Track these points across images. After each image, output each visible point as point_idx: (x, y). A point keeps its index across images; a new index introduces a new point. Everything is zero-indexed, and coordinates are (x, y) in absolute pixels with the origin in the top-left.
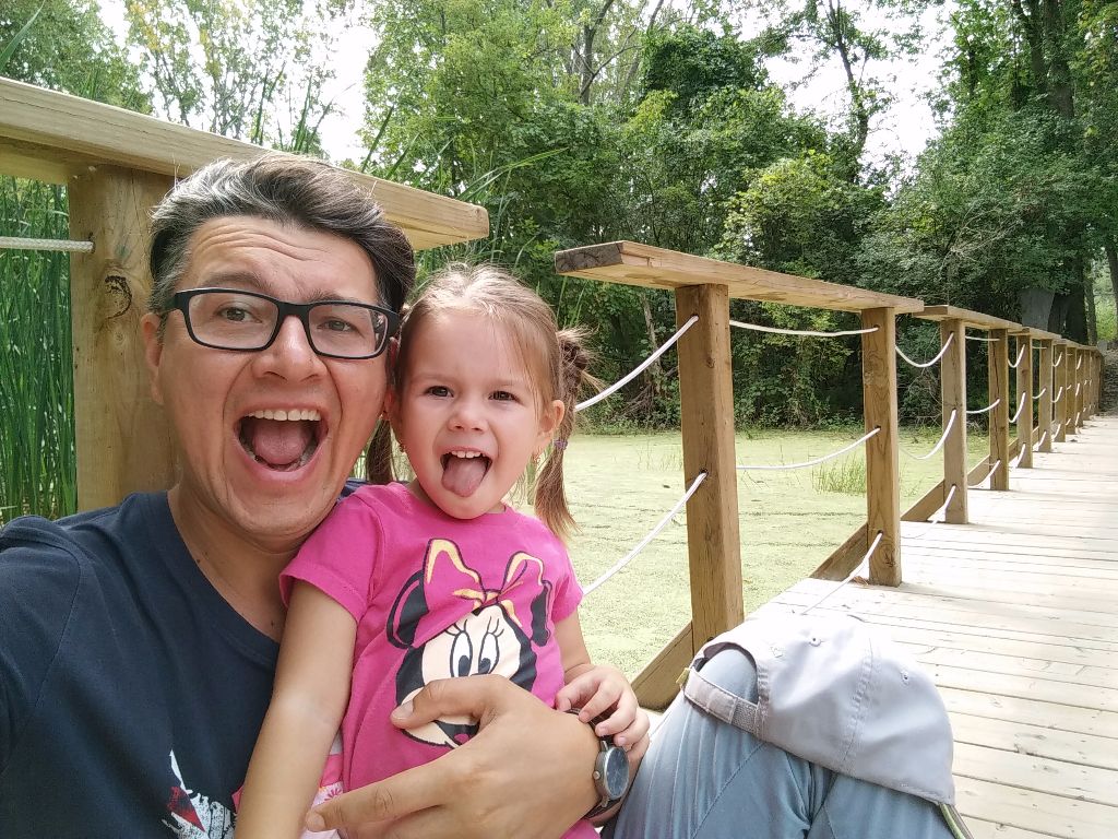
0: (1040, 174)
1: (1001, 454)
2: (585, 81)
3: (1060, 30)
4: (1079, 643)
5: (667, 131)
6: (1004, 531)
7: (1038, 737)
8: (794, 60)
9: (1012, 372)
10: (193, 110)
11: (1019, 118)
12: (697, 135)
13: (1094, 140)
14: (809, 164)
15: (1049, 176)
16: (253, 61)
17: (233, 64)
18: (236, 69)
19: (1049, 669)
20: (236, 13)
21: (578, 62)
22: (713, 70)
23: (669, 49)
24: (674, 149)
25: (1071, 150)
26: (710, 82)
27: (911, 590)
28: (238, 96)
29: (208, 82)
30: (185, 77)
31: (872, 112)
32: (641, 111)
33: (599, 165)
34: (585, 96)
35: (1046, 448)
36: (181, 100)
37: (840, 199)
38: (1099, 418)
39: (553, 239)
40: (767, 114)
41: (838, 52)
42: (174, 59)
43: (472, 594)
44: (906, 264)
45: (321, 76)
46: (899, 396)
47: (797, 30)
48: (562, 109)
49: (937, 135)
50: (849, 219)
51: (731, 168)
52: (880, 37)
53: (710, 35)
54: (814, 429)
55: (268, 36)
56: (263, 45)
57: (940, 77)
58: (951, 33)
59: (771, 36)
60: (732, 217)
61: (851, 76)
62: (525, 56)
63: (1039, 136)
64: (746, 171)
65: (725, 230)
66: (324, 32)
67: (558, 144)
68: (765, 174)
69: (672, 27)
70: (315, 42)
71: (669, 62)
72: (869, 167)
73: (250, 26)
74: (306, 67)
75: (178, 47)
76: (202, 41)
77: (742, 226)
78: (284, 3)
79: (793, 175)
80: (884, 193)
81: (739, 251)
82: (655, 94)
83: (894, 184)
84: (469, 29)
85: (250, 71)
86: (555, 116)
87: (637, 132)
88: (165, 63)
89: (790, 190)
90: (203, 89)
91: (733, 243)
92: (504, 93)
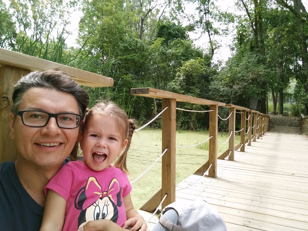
0: (257, 69)
1: (243, 142)
2: (140, 32)
3: (262, 33)
4: (261, 196)
5: (162, 49)
6: (243, 163)
7: (249, 222)
8: (196, 33)
9: (247, 121)
10: (28, 28)
11: (251, 54)
12: (170, 51)
13: (270, 62)
14: (198, 61)
15: (258, 70)
16: (47, 16)
17: (41, 17)
19: (253, 203)
20: (43, 3)
21: (139, 27)
22: (175, 34)
23: (164, 27)
24: (163, 54)
25: (264, 64)
26: (174, 37)
27: (219, 179)
28: (41, 26)
29: (33, 21)
30: (26, 19)
31: (215, 49)
32: (155, 43)
33: (143, 56)
34: (140, 37)
35: (254, 141)
36: (24, 25)
37: (206, 71)
38: (268, 133)
39: (130, 75)
40: (188, 47)
41: (207, 32)
42: (23, 13)
43: (99, 194)
44: (222, 89)
45: (66, 23)
46: (218, 124)
47: (197, 25)
48: (134, 40)
49: (231, 57)
50: (208, 77)
51: (178, 60)
52: (218, 30)
53: (174, 24)
54: (196, 131)
55: (52, 10)
56: (50, 13)
57: (233, 42)
58: (236, 31)
59: (190, 26)
60: (178, 73)
61: (210, 39)
62: (125, 25)
63: (256, 59)
64: (182, 61)
65: (176, 77)
66: (68, 11)
67: (132, 49)
68: (187, 63)
69: (165, 21)
70: (65, 13)
71: (163, 31)
72: (213, 63)
73: (47, 7)
74: (62, 20)
75: (25, 10)
76: (32, 10)
77: (181, 76)
78: (57, 2)
79: (194, 64)
80: (217, 70)
81: (179, 82)
82: (159, 39)
83: (220, 68)
84: (110, 15)
85: (46, 19)
86: (132, 42)
87: (154, 48)
88: (20, 14)
89: (193, 67)
90: (31, 23)
91: (178, 80)
92: (118, 34)
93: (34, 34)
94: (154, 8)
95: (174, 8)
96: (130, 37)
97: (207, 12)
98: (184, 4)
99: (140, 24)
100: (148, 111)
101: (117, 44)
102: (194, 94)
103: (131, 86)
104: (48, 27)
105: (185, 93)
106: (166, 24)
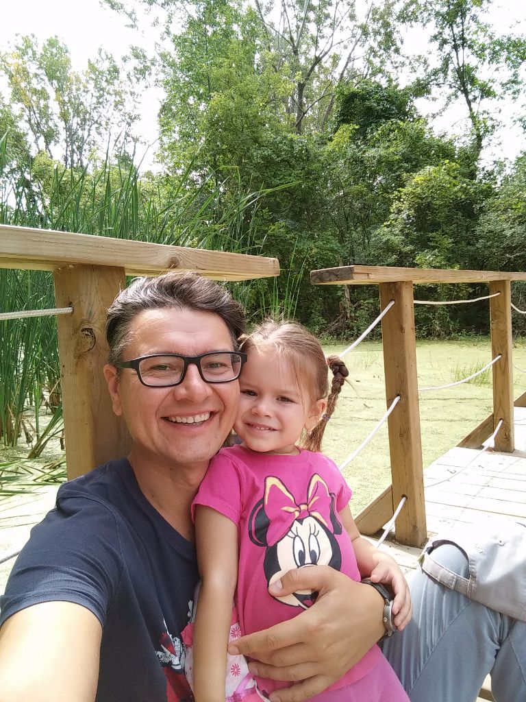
2: (298, 118)
5: (352, 150)
8: (434, 99)
10: (53, 143)
12: (372, 152)
14: (445, 169)
16: (89, 110)
17: (77, 113)
18: (79, 116)
20: (78, 80)
21: (293, 105)
22: (382, 109)
23: (354, 95)
24: (357, 161)
26: (379, 117)
27: (521, 455)
28: (80, 132)
29: (62, 125)
30: (47, 121)
31: (485, 134)
32: (336, 137)
33: (309, 173)
34: (298, 127)
36: (45, 137)
37: (465, 191)
39: (281, 221)
40: (418, 137)
41: (464, 95)
42: (40, 110)
43: (291, 510)
44: (508, 233)
45: (131, 119)
47: (436, 80)
48: (285, 137)
50: (471, 204)
51: (394, 173)
52: (490, 84)
53: (379, 86)
54: (449, 339)
55: (98, 94)
56: (95, 100)
59: (419, 85)
60: (395, 205)
61: (471, 110)
62: (261, 105)
64: (405, 175)
65: (391, 213)
66: (132, 90)
67: (283, 160)
68: (417, 177)
69: (354, 81)
70: (127, 97)
71: (353, 105)
72: (483, 169)
73: (87, 88)
74: (121, 113)
75: (42, 103)
76: (57, 99)
77: (402, 211)
78: (108, 72)
79: (435, 177)
80: (493, 186)
81: (400, 226)
82: (344, 126)
83: (499, 179)
84: (226, 89)
85: (87, 117)
86: (281, 143)
87: (334, 151)
88: (35, 113)
89: (433, 186)
90: (59, 129)
91: (396, 221)
92: (248, 128)
93: (67, 154)
94: (326, 53)
95: (375, 45)
96: (277, 132)
97: (461, 42)
98: (398, 32)
99: (296, 97)
100: (330, 301)
101: (246, 154)
102: (439, 252)
103: (286, 247)
104: (93, 132)
105: (415, 250)
106: (358, 88)
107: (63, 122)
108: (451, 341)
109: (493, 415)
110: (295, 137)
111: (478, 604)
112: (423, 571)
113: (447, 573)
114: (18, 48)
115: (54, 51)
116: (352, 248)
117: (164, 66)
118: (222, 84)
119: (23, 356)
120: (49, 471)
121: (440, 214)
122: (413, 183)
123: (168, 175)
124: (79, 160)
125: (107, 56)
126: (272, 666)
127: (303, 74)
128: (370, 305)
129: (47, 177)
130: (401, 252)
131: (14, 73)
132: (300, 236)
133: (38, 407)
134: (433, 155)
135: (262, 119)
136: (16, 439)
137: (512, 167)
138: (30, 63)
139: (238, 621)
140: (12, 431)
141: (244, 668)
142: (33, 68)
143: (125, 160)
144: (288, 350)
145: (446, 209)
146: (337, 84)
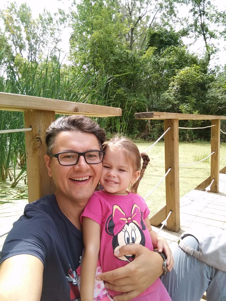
2: (131, 43)
5: (154, 58)
8: (190, 37)
10: (23, 50)
12: (162, 60)
14: (194, 69)
16: (39, 36)
17: (34, 37)
18: (34, 39)
20: (34, 23)
21: (129, 37)
22: (167, 41)
23: (155, 34)
24: (156, 63)
26: (166, 44)
27: (221, 194)
28: (35, 46)
30: (21, 41)
31: (212, 53)
32: (147, 52)
33: (135, 67)
34: (131, 47)
36: (20, 47)
37: (202, 78)
39: (122, 88)
40: (182, 54)
41: (203, 36)
42: (18, 36)
44: (220, 98)
45: (57, 41)
47: (191, 29)
48: (125, 52)
50: (204, 84)
51: (172, 69)
52: (215, 32)
53: (166, 31)
54: (192, 142)
55: (43, 29)
56: (42, 32)
59: (184, 31)
60: (172, 83)
61: (206, 43)
62: (115, 37)
64: (176, 70)
65: (169, 86)
66: (58, 28)
67: (123, 62)
68: (181, 71)
69: (156, 28)
70: (56, 31)
71: (155, 39)
72: (210, 69)
73: (38, 26)
74: (53, 38)
75: (18, 32)
76: (25, 31)
77: (175, 86)
78: (48, 20)
79: (189, 72)
80: (214, 77)
81: (173, 93)
82: (151, 48)
83: (217, 74)
84: (99, 29)
85: (38, 39)
86: (123, 54)
87: (146, 58)
88: (15, 37)
89: (188, 76)
90: (25, 44)
91: (172, 90)
92: (109, 47)
93: (29, 56)
94: (144, 15)
95: (165, 12)
96: (121, 49)
97: (203, 13)
98: (176, 7)
99: (130, 34)
100: (142, 123)
101: (107, 58)
102: (190, 104)
103: (124, 99)
104: (41, 46)
105: (179, 103)
106: (157, 31)
107: (28, 41)
108: (193, 143)
109: (210, 177)
110: (129, 51)
111: (202, 262)
112: (179, 247)
113: (190, 249)
114: (8, 8)
115: (24, 9)
116: (152, 101)
117: (73, 18)
118: (98, 27)
119: (9, 143)
120: (19, 193)
121: (191, 88)
122: (180, 74)
123: (73, 66)
124: (34, 58)
125: (47, 13)
126: (115, 285)
127: (133, 24)
128: (159, 126)
129: (20, 65)
130: (173, 104)
131: (6, 19)
132: (130, 95)
133: (15, 165)
134: (189, 62)
135: (115, 43)
136: (6, 179)
137: (223, 69)
138: (13, 14)
139: (100, 265)
140: (4, 175)
141: (103, 285)
142: (15, 17)
143: (55, 59)
144: (124, 149)
145: (194, 86)
146: (148, 29)
